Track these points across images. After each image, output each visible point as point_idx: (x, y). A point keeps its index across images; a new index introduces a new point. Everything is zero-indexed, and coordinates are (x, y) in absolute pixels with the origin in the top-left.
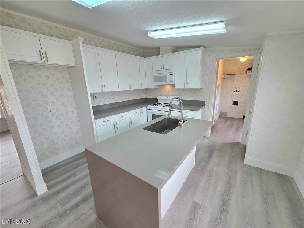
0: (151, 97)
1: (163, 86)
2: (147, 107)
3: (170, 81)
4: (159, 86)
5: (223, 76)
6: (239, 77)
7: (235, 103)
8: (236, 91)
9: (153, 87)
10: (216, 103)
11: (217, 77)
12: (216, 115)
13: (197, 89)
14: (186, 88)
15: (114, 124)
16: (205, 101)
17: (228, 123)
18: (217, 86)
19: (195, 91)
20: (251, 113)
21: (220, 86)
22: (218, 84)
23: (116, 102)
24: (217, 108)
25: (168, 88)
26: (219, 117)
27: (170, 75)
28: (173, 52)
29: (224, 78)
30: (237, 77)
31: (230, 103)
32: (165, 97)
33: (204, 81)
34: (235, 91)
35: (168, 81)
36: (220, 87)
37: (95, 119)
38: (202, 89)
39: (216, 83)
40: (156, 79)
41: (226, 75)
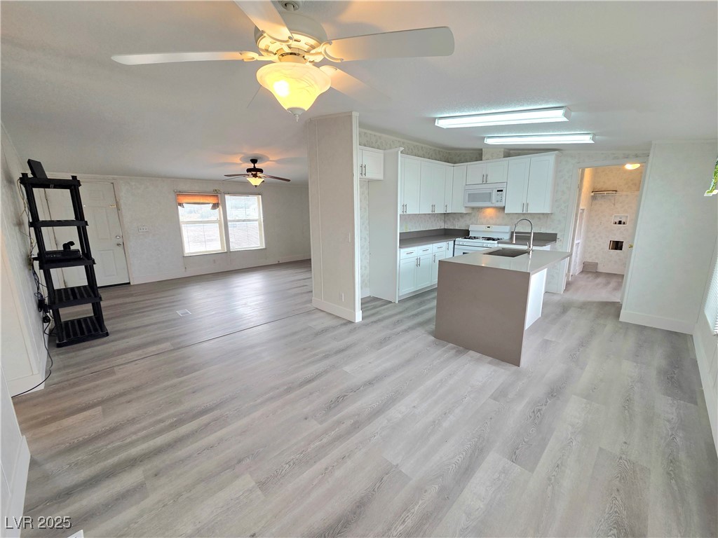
0: (456, 228)
1: (479, 209)
2: (454, 241)
3: (497, 201)
4: (473, 208)
5: (593, 194)
6: (627, 195)
7: (617, 245)
8: (620, 223)
9: (464, 211)
10: (576, 242)
11: (580, 195)
12: (575, 265)
13: (543, 214)
14: (524, 212)
15: (417, 259)
16: (556, 234)
17: (600, 280)
18: (580, 211)
19: (539, 218)
20: (631, 247)
21: (585, 211)
22: (581, 207)
23: (409, 231)
24: (578, 253)
25: (490, 212)
26: (582, 272)
27: (498, 191)
28: (504, 157)
29: (594, 198)
30: (621, 196)
31: (607, 245)
32: (484, 228)
33: (556, 201)
34: (618, 222)
35: (494, 201)
36: (585, 214)
37: (400, 247)
38: (551, 214)
39: (578, 206)
40: (472, 197)
41: (597, 193)
